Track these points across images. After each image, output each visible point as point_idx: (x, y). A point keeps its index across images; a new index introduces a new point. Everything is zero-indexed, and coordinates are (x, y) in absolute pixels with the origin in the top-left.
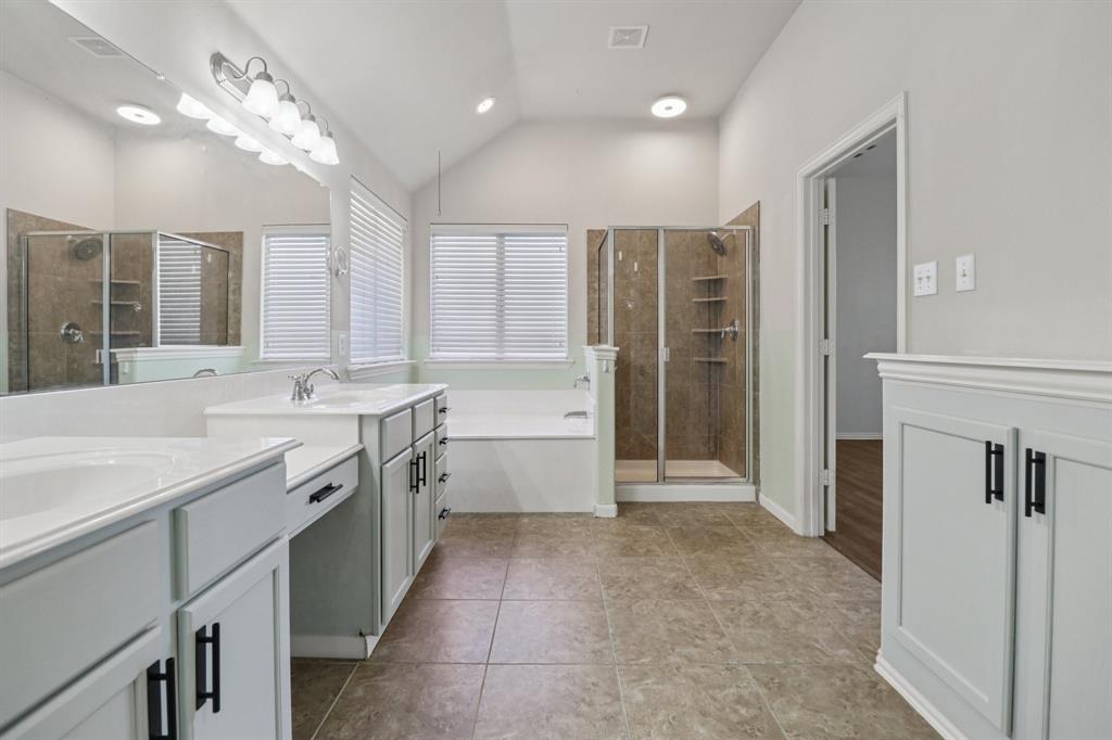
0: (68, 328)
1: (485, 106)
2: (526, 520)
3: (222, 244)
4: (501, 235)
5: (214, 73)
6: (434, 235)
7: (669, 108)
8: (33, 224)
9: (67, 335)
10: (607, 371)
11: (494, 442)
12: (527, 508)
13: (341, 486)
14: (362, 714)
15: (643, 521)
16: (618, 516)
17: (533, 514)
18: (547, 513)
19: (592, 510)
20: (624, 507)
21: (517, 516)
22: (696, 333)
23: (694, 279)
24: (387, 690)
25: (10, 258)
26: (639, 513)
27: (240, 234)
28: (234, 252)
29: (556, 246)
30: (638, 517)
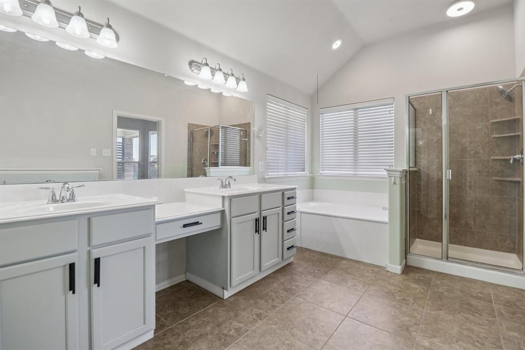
0: (204, 160)
1: (337, 45)
2: (345, 262)
3: (245, 128)
4: (356, 109)
5: (190, 68)
6: (322, 114)
7: (460, 9)
8: (195, 127)
9: (204, 163)
10: (395, 183)
11: (332, 218)
12: (349, 256)
13: (201, 223)
14: (204, 319)
15: (417, 281)
16: (403, 273)
17: (351, 260)
18: (359, 262)
19: (385, 266)
20: (408, 269)
21: (342, 258)
22: (494, 160)
23: (492, 121)
24: (220, 314)
25: (189, 139)
26: (417, 276)
27: (250, 123)
28: (248, 130)
29: (387, 111)
30: (417, 278)
